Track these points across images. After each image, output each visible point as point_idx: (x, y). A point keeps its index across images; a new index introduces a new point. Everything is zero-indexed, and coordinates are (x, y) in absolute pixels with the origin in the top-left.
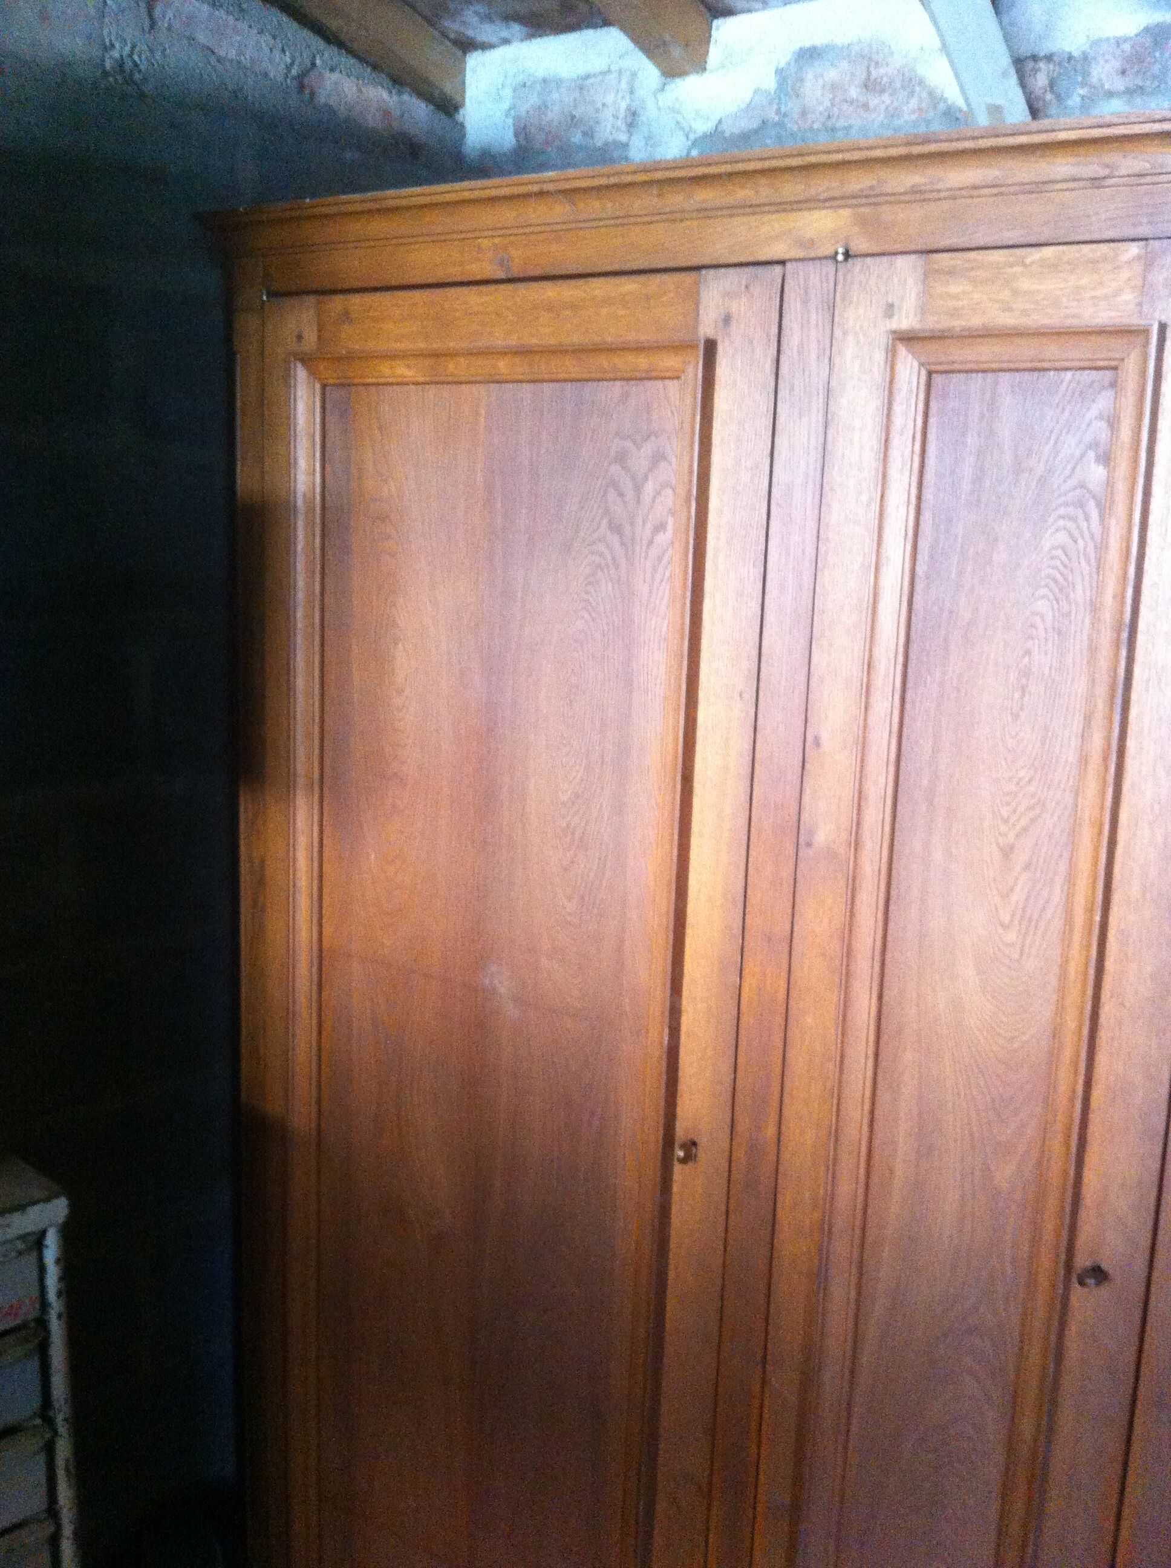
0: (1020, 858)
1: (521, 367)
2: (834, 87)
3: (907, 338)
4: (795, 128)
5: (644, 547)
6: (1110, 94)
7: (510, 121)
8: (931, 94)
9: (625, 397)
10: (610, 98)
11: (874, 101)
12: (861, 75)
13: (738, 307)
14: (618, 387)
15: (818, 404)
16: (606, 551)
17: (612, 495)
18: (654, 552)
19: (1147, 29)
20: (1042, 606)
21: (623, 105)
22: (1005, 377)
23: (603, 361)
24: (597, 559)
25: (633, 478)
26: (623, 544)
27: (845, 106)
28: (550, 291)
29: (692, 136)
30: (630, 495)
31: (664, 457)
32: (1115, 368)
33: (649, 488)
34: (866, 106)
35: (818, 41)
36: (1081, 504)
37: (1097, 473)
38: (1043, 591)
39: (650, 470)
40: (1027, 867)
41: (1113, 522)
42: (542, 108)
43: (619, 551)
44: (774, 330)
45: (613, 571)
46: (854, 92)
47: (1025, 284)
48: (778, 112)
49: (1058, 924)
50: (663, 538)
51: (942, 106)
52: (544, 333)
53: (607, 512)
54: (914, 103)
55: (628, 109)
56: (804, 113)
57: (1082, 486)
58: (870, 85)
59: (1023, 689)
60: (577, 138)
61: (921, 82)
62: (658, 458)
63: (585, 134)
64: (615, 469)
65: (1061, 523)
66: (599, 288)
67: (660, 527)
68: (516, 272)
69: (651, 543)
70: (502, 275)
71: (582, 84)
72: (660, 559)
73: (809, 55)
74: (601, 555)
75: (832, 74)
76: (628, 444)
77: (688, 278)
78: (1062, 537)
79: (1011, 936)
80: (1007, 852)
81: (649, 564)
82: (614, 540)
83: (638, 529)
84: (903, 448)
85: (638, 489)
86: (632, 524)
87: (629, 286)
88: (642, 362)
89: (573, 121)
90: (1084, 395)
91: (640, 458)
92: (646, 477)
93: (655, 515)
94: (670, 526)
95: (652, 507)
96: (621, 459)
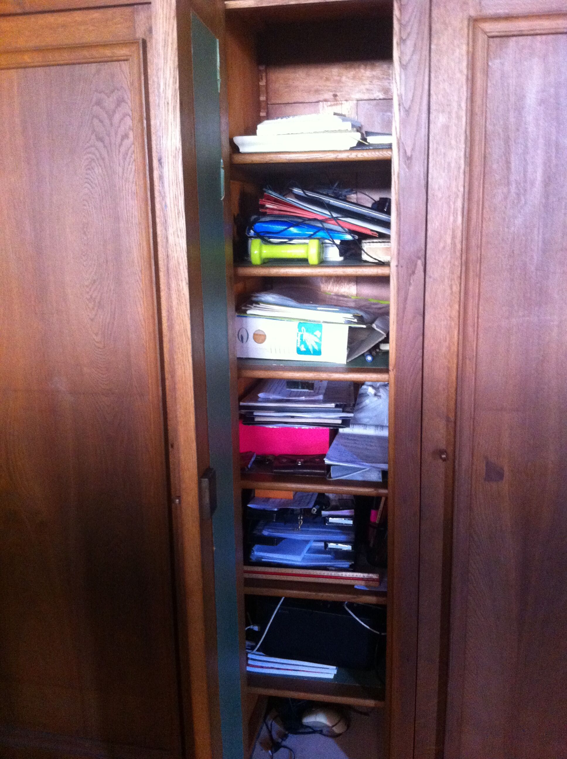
1: (38, 58)
5: (117, 147)
9: (98, 72)
14: (93, 67)
16: (96, 152)
17: (96, 122)
18: (123, 149)
23: (86, 53)
24: (91, 155)
25: (107, 113)
26: (105, 146)
28: (50, 19)
30: (107, 121)
31: (123, 100)
33: (117, 117)
39: (116, 107)
43: (104, 151)
45: (101, 162)
50: (127, 142)
52: (49, 40)
53: (94, 131)
62: (120, 102)
64: (96, 109)
66: (78, 16)
67: (125, 136)
68: (27, 9)
69: (121, 145)
70: (19, 11)
72: (126, 152)
74: (94, 154)
76: (103, 96)
77: (129, 10)
81: (121, 156)
82: (100, 144)
83: (113, 138)
85: (111, 117)
86: (109, 135)
87: (96, 15)
88: (108, 52)
91: (109, 102)
92: (114, 112)
93: (121, 131)
94: (131, 135)
95: (119, 127)
96: (99, 103)
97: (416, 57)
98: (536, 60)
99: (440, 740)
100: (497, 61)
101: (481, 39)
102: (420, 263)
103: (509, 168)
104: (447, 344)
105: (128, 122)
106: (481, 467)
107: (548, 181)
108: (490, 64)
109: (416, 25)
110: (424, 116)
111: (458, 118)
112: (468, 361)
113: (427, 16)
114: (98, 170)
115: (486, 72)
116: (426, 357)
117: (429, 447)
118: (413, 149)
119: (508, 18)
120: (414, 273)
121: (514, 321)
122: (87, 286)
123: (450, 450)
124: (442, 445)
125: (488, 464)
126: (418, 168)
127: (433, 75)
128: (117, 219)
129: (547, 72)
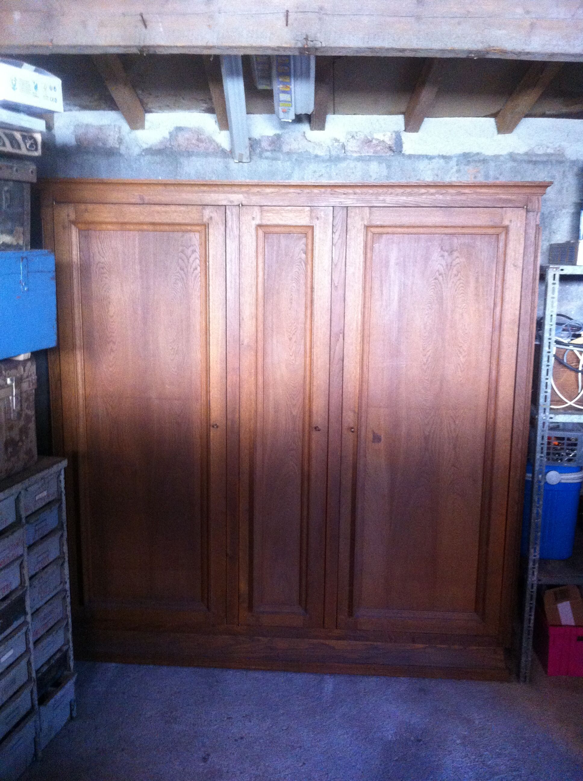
0: (294, 340)
1: (151, 227)
2: (188, 139)
3: (259, 226)
4: (176, 150)
5: (191, 274)
6: (267, 151)
7: (73, 136)
8: (217, 145)
9: (183, 236)
10: (112, 133)
11: (201, 145)
12: (196, 137)
13: (214, 215)
14: (180, 234)
15: (237, 239)
17: (180, 261)
18: (194, 275)
19: (275, 135)
20: (294, 284)
21: (117, 136)
22: (282, 235)
23: (177, 227)
24: (177, 277)
25: (187, 257)
26: (185, 273)
27: (191, 145)
28: (158, 208)
29: (142, 148)
30: (186, 261)
31: (195, 251)
32: (306, 234)
33: (191, 260)
34: (198, 146)
35: (182, 125)
36: (300, 262)
37: (304, 256)
38: (294, 281)
39: (191, 254)
40: (295, 342)
41: (308, 266)
42: (86, 134)
43: (184, 276)
44: (224, 222)
45: (182, 280)
46: (194, 141)
47: (284, 214)
48: (170, 144)
49: (303, 353)
50: (196, 272)
51: (221, 149)
52: (157, 219)
53: (179, 265)
54: (212, 146)
55: (118, 137)
56: (179, 146)
57: (300, 258)
58: (198, 140)
59: (291, 303)
60: (100, 144)
61: (214, 141)
62: (194, 251)
63: (103, 144)
64: (181, 254)
65: (297, 266)
67: (196, 269)
68: (146, 202)
69: (193, 273)
70: (142, 202)
71: (100, 128)
72: (196, 277)
73: (179, 129)
74: (179, 277)
75: (187, 136)
76: (184, 248)
77: (200, 207)
78: (297, 270)
79: (293, 358)
80: (290, 339)
81: (193, 278)
82: (182, 272)
83: (189, 269)
84: (260, 250)
85: (188, 260)
86: (187, 268)
87: (182, 208)
88: (189, 228)
89: (98, 139)
90: (300, 239)
91: (188, 252)
92: (190, 257)
93: (194, 266)
94: (199, 268)
95: (192, 264)
96: (182, 252)
97: (340, 241)
98: (394, 245)
99: (351, 584)
100: (377, 245)
101: (370, 234)
102: (341, 335)
103: (382, 294)
104: (354, 374)
105: (198, 261)
106: (371, 436)
107: (400, 300)
108: (374, 246)
109: (340, 228)
110: (344, 267)
111: (359, 269)
112: (364, 384)
113: (345, 222)
114: (180, 284)
115: (372, 249)
116: (344, 381)
117: (345, 425)
118: (338, 283)
119: (382, 226)
120: (338, 340)
121: (385, 364)
122: (171, 343)
123: (355, 428)
124: (352, 425)
125: (374, 433)
126: (341, 292)
127: (347, 249)
128: (189, 309)
129: (400, 250)
